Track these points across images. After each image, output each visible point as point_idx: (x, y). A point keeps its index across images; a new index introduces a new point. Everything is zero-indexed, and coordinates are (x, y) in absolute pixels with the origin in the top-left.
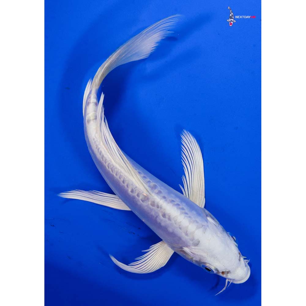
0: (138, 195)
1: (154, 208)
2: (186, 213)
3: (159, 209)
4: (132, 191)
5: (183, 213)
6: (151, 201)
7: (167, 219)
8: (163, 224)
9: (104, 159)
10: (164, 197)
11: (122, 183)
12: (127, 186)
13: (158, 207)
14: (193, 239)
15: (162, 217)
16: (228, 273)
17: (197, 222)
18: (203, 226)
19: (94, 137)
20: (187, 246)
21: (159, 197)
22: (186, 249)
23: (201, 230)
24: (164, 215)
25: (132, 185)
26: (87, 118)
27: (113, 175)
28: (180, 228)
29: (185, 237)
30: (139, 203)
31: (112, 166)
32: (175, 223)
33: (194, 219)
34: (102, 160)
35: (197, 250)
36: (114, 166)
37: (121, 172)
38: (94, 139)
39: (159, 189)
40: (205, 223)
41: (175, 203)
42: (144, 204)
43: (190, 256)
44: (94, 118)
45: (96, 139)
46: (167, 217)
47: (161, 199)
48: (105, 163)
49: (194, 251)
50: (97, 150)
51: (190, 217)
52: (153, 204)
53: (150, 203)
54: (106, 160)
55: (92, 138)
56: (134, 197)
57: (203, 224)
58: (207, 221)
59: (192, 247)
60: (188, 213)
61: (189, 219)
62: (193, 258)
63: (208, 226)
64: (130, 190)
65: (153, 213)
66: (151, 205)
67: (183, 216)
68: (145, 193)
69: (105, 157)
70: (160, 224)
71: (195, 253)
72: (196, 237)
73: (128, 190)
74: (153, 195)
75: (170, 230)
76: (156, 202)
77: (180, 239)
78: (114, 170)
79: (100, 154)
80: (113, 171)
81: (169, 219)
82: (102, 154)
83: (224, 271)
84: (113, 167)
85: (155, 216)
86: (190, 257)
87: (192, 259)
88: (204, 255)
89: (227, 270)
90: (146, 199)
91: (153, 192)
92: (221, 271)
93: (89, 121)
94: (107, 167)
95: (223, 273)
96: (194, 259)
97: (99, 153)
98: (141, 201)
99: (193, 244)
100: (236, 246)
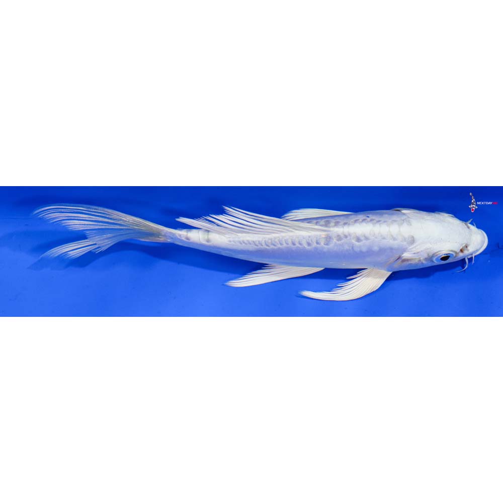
0: (317, 243)
1: (342, 241)
2: (379, 221)
3: (349, 238)
4: (309, 244)
5: (376, 223)
6: (335, 237)
7: (364, 241)
8: (364, 249)
9: (257, 243)
10: (345, 224)
11: (293, 246)
12: (300, 244)
13: (346, 237)
14: (405, 239)
15: (357, 244)
16: (466, 247)
17: (395, 221)
18: (403, 220)
19: (229, 239)
20: (404, 250)
21: (340, 227)
22: (406, 255)
23: (405, 224)
24: (358, 240)
25: (304, 238)
26: (204, 242)
27: (279, 248)
28: (384, 238)
29: (395, 244)
30: (325, 250)
31: (270, 241)
32: (376, 238)
33: (390, 221)
34: (256, 247)
35: (418, 247)
36: (271, 239)
37: (283, 237)
38: (230, 241)
39: (334, 221)
40: (404, 217)
41: (361, 220)
42: (331, 246)
43: (415, 259)
44: (206, 233)
45: (231, 239)
46: (362, 238)
47: (343, 227)
48: (262, 245)
49: (415, 250)
50: (244, 244)
51: (385, 222)
52: (339, 238)
53: (335, 240)
54: (259, 241)
55: (228, 242)
56: (316, 248)
57: (403, 218)
58: (404, 214)
59: (411, 247)
60: (380, 219)
61: (386, 223)
62: (420, 258)
63: (408, 217)
64: (306, 246)
65: (346, 247)
66: (338, 240)
67: (378, 226)
68: (323, 234)
69: (256, 241)
70: (361, 252)
71: (419, 250)
72: (406, 236)
73: (304, 247)
74: (332, 229)
75: (376, 248)
76: (340, 234)
77: (391, 249)
78: (276, 242)
79: (250, 244)
80: (276, 244)
81: (367, 238)
82: (251, 242)
83: (461, 248)
84: (272, 241)
85: (351, 248)
86: (417, 261)
87: (420, 260)
88: (428, 246)
89: (464, 245)
90: (328, 239)
91: (330, 227)
92: (459, 251)
93: (208, 241)
94: (267, 247)
95: (462, 251)
96: (422, 259)
97: (248, 245)
98: (326, 246)
99: (408, 243)
100: (452, 217)
